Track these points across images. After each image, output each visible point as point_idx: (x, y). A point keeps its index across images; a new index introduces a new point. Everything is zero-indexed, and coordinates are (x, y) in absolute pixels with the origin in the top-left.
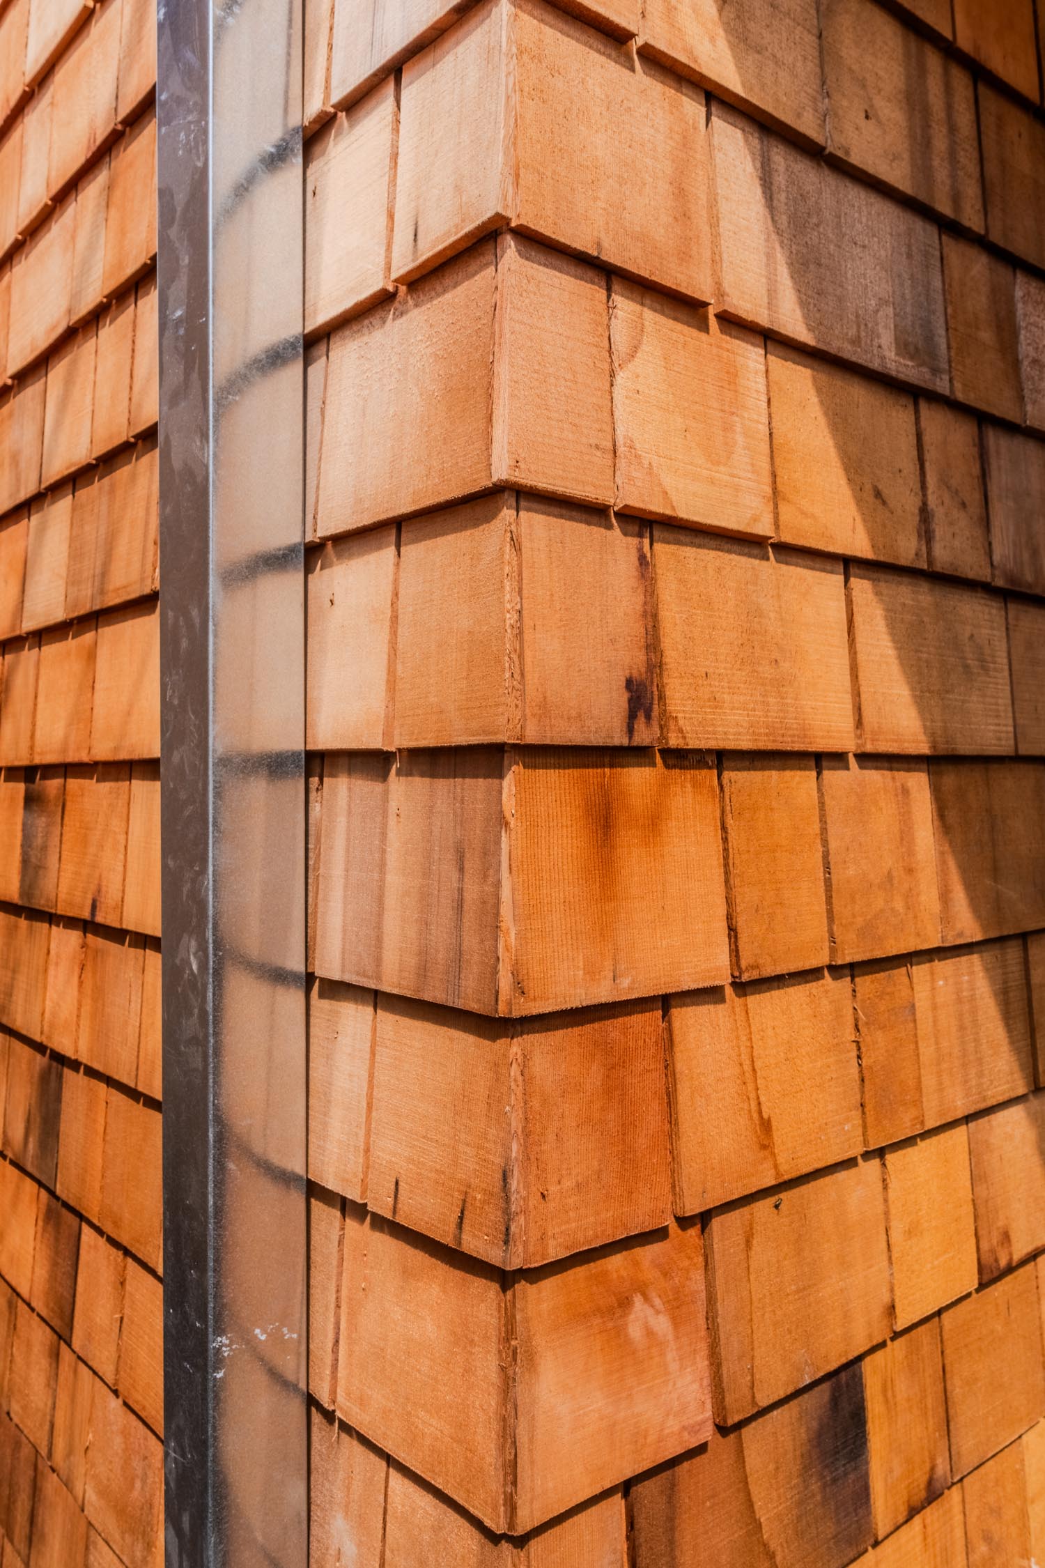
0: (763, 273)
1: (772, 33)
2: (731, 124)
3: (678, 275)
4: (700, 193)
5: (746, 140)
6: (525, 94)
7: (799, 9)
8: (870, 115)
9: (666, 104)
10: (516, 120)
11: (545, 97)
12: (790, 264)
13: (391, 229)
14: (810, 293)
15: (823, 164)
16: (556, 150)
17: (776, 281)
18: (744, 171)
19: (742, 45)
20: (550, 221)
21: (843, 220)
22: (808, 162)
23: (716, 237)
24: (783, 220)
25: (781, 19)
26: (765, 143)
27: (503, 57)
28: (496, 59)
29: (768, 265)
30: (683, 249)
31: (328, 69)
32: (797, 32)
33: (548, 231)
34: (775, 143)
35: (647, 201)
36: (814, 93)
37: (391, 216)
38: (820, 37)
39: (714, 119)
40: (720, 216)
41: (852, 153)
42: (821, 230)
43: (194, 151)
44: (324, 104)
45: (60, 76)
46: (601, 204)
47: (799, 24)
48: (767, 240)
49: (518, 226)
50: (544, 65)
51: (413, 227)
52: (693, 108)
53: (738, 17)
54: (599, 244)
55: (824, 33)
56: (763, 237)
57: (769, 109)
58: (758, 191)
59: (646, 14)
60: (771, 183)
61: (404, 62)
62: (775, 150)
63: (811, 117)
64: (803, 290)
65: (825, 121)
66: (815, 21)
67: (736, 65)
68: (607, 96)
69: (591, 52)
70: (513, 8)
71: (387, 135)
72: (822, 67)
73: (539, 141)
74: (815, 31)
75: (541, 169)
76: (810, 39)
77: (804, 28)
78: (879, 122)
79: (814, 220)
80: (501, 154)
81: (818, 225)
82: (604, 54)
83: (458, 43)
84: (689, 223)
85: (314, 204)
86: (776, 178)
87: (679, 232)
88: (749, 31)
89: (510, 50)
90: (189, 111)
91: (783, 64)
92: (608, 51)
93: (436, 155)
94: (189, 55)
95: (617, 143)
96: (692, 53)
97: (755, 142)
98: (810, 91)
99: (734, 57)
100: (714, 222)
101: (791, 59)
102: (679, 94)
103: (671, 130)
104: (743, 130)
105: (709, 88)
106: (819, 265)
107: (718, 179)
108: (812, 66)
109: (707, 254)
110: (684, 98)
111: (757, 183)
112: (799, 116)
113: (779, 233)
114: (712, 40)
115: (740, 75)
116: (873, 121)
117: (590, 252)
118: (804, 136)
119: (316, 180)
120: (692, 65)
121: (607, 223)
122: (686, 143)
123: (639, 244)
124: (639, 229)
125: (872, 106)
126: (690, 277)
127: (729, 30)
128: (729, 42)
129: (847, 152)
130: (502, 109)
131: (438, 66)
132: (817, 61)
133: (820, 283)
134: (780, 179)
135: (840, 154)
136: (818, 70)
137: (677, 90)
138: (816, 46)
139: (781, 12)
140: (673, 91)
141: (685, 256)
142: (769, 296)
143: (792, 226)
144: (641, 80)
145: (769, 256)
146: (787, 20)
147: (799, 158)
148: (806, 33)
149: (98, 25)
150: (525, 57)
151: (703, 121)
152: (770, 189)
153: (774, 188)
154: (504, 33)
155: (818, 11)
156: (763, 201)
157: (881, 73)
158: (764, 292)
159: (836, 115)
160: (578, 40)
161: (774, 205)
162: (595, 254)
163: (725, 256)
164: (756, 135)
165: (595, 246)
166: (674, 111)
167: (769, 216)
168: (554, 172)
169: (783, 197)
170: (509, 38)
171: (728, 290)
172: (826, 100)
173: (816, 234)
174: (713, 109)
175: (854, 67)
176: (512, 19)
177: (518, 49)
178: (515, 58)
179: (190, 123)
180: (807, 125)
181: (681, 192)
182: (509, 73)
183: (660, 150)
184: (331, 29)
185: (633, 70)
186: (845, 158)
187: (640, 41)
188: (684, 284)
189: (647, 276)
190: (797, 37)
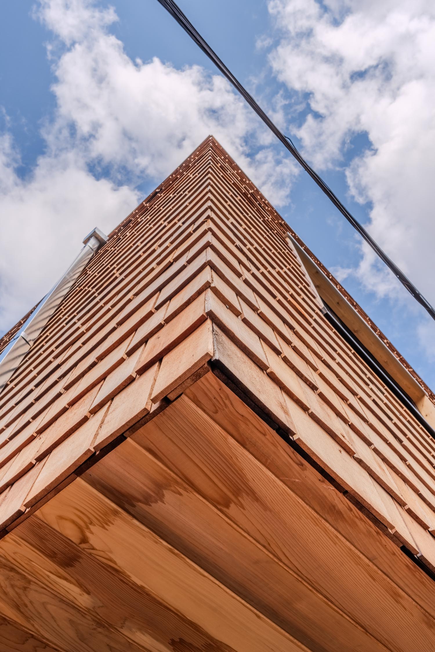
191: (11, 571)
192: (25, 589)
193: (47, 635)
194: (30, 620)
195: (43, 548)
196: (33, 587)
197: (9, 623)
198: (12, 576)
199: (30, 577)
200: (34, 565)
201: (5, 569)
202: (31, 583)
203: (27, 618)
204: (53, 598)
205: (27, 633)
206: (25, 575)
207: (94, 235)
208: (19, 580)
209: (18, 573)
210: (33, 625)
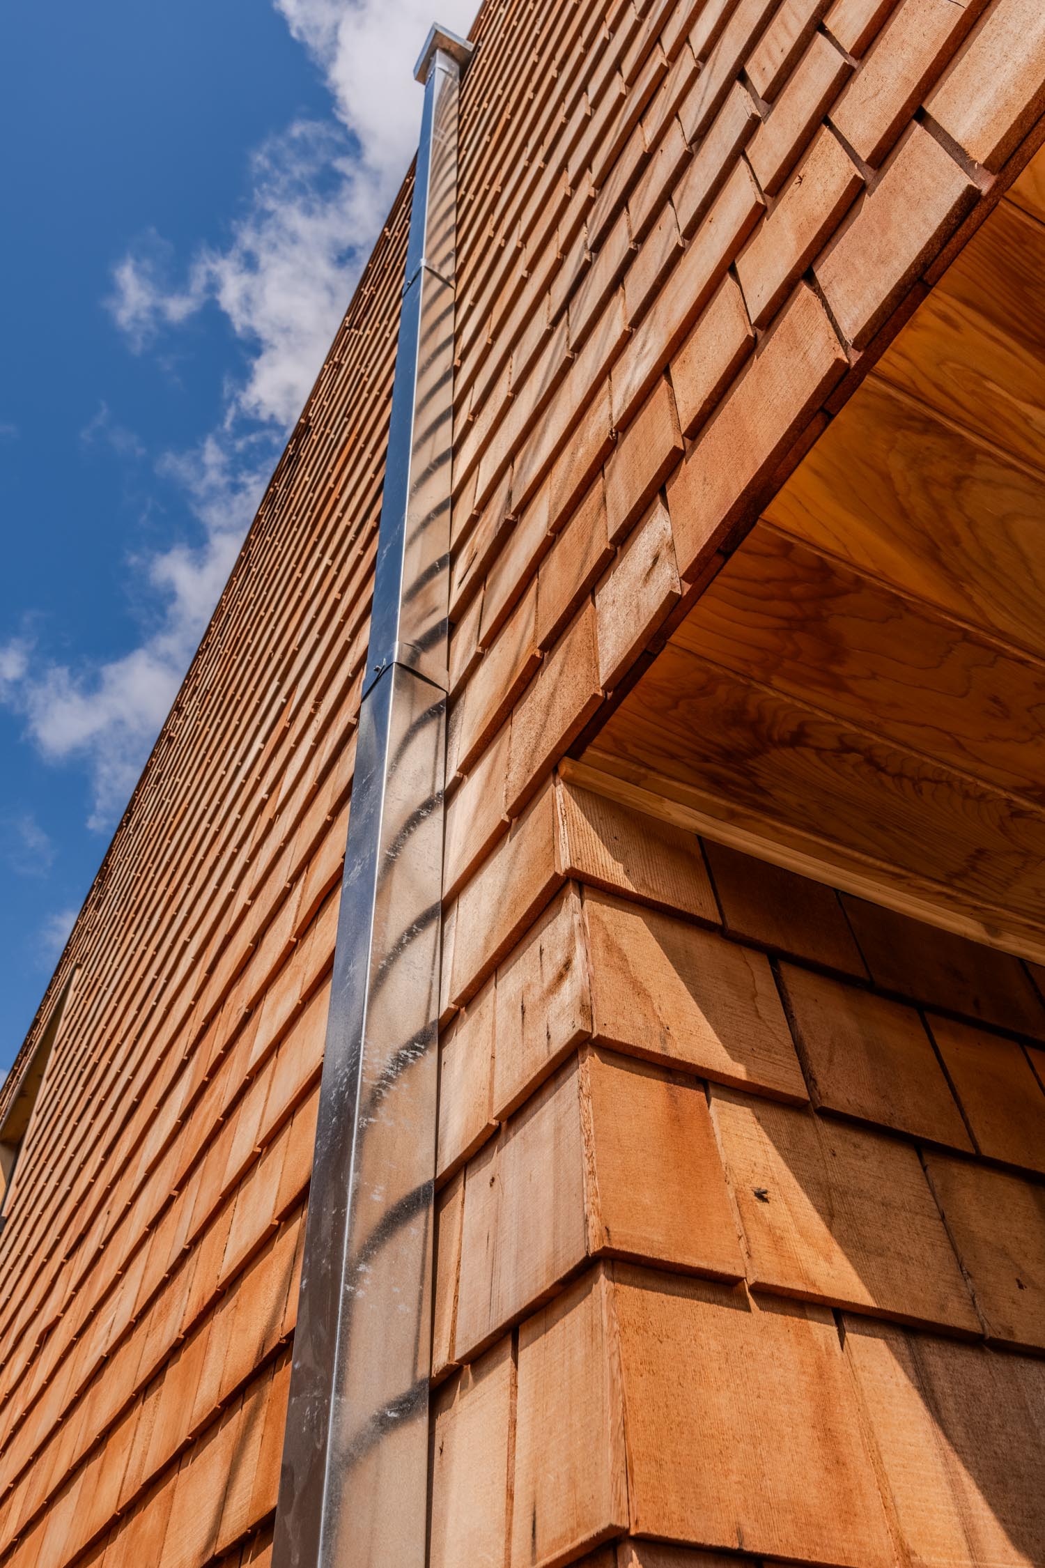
0: (952, 1509)
1: (890, 1231)
2: (870, 1335)
3: (845, 1545)
4: (849, 1425)
5: (891, 1347)
6: (632, 1371)
7: (912, 1198)
8: (1023, 1283)
9: (791, 1336)
10: (624, 1404)
11: (655, 1368)
12: (983, 1488)
13: (510, 1511)
14: (1019, 1519)
15: (987, 1349)
16: (673, 1426)
17: (971, 1516)
18: (897, 1385)
19: (861, 1254)
20: (675, 1517)
21: (1031, 1411)
22: (970, 1353)
23: (882, 1476)
24: (959, 1431)
25: (896, 1214)
26: (914, 1344)
27: (605, 1337)
28: (599, 1339)
29: (955, 1498)
30: (845, 1507)
31: (454, 1321)
32: (917, 1222)
33: (675, 1534)
34: (925, 1342)
35: (789, 1457)
36: (954, 1279)
37: (510, 1495)
38: (943, 1218)
39: (849, 1335)
40: (881, 1449)
41: (1016, 1332)
42: (1009, 1430)
43: (316, 1430)
44: (449, 1358)
45: (246, 1283)
46: (734, 1478)
47: (917, 1214)
48: (946, 1464)
49: (637, 1534)
50: (651, 1333)
51: (531, 1518)
52: (823, 1331)
53: (851, 1226)
54: (739, 1532)
55: (947, 1214)
56: (940, 1461)
57: (908, 1311)
58: (920, 1404)
59: (752, 1254)
60: (933, 1391)
61: (520, 1324)
62: (927, 1350)
63: (956, 1305)
64: (1009, 1517)
65: (974, 1302)
66: (934, 1204)
67: (859, 1276)
68: (724, 1347)
69: (700, 1303)
70: (612, 1284)
71: (505, 1399)
72: (954, 1249)
73: (653, 1422)
74: (937, 1215)
75: (657, 1454)
76: (935, 1225)
77: (924, 1215)
78: (1036, 1288)
79: (996, 1421)
80: (610, 1450)
81: (1003, 1427)
82: (714, 1302)
83: (565, 1313)
84: (844, 1471)
85: (440, 1463)
86: (936, 1383)
87: (835, 1487)
88: (866, 1237)
89: (612, 1327)
90: (316, 1387)
91: (911, 1258)
92: (719, 1297)
93: (551, 1433)
94: (321, 1328)
95: (742, 1397)
96: (808, 1278)
97: (902, 1347)
98: (948, 1278)
99: (855, 1268)
100: (876, 1460)
101: (917, 1251)
102: (803, 1321)
103: (802, 1363)
104: (885, 1338)
105: (835, 1305)
106: (1020, 1477)
107: (869, 1405)
108: (943, 1251)
109: (875, 1504)
110: (811, 1323)
111: (915, 1395)
112: (943, 1308)
113: (958, 1449)
114: (828, 1259)
115: (866, 1285)
116: (1029, 1288)
117: (729, 1545)
118: (955, 1329)
119: (444, 1435)
120: (811, 1290)
121: (746, 1500)
122: (822, 1374)
123: (789, 1517)
124: (785, 1497)
125: (1022, 1273)
126: (861, 1543)
127: (842, 1242)
128: (846, 1254)
129: (1011, 1332)
130: (607, 1395)
131: (549, 1332)
132: (947, 1245)
133: (1028, 1502)
134: (942, 1385)
135: (1004, 1337)
136: (951, 1253)
137: (801, 1317)
138: (940, 1229)
139: (894, 1208)
140: (797, 1319)
141: (848, 1515)
142: (968, 1540)
143: (971, 1436)
144: (758, 1316)
145: (954, 1484)
146: (903, 1214)
147: (957, 1351)
148: (927, 1220)
149: (281, 1240)
150: (629, 1331)
151: (837, 1344)
152: (933, 1398)
153: (938, 1395)
154: (604, 1312)
155: (933, 1193)
156: (928, 1415)
157: (1022, 1236)
158: (960, 1536)
159: (985, 1294)
160: (684, 1296)
161: (943, 1416)
162: (736, 1546)
163: (899, 1500)
164: (902, 1339)
165: (735, 1535)
166: (802, 1340)
167: (940, 1432)
168: (674, 1454)
169: (950, 1404)
170: (610, 1316)
171: (912, 1546)
172: (969, 1281)
173: (1004, 1437)
174: (846, 1325)
175: (990, 1238)
176: (612, 1295)
177: (620, 1325)
178: (617, 1336)
179: (315, 1398)
180: (957, 1316)
181: (828, 1435)
182: (613, 1354)
183: (794, 1390)
184: (458, 1281)
185: (748, 1309)
186: (1011, 1339)
187: (751, 1281)
188: (855, 1556)
189: (806, 1558)
190: (919, 1227)
191: (925, 431)
192: (958, 482)
193: (1001, 620)
194: (963, 584)
195: (1024, 319)
196: (981, 471)
197: (907, 609)
198: (928, 448)
199: (975, 439)
200: (989, 390)
201: (909, 428)
202: (979, 457)
203: (956, 580)
204: (1033, 495)
205: (952, 628)
206: (961, 436)
207: (438, 43)
208: (944, 457)
209: (946, 433)
210: (969, 599)
